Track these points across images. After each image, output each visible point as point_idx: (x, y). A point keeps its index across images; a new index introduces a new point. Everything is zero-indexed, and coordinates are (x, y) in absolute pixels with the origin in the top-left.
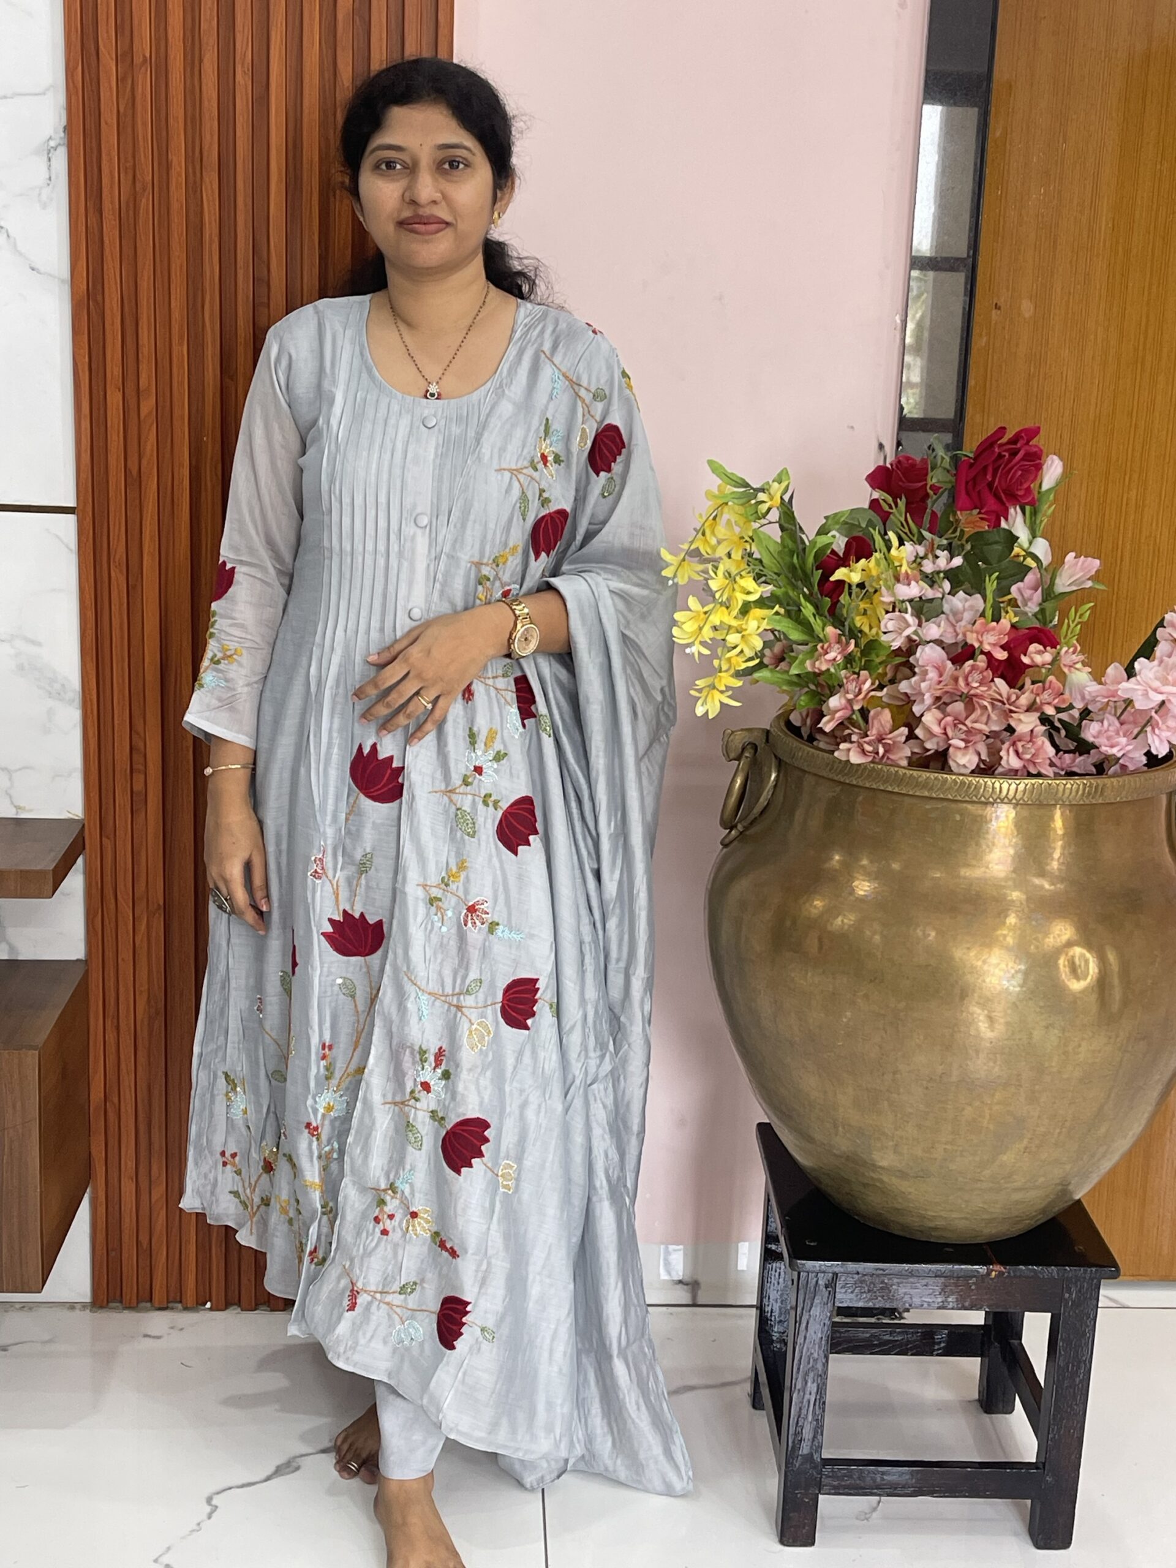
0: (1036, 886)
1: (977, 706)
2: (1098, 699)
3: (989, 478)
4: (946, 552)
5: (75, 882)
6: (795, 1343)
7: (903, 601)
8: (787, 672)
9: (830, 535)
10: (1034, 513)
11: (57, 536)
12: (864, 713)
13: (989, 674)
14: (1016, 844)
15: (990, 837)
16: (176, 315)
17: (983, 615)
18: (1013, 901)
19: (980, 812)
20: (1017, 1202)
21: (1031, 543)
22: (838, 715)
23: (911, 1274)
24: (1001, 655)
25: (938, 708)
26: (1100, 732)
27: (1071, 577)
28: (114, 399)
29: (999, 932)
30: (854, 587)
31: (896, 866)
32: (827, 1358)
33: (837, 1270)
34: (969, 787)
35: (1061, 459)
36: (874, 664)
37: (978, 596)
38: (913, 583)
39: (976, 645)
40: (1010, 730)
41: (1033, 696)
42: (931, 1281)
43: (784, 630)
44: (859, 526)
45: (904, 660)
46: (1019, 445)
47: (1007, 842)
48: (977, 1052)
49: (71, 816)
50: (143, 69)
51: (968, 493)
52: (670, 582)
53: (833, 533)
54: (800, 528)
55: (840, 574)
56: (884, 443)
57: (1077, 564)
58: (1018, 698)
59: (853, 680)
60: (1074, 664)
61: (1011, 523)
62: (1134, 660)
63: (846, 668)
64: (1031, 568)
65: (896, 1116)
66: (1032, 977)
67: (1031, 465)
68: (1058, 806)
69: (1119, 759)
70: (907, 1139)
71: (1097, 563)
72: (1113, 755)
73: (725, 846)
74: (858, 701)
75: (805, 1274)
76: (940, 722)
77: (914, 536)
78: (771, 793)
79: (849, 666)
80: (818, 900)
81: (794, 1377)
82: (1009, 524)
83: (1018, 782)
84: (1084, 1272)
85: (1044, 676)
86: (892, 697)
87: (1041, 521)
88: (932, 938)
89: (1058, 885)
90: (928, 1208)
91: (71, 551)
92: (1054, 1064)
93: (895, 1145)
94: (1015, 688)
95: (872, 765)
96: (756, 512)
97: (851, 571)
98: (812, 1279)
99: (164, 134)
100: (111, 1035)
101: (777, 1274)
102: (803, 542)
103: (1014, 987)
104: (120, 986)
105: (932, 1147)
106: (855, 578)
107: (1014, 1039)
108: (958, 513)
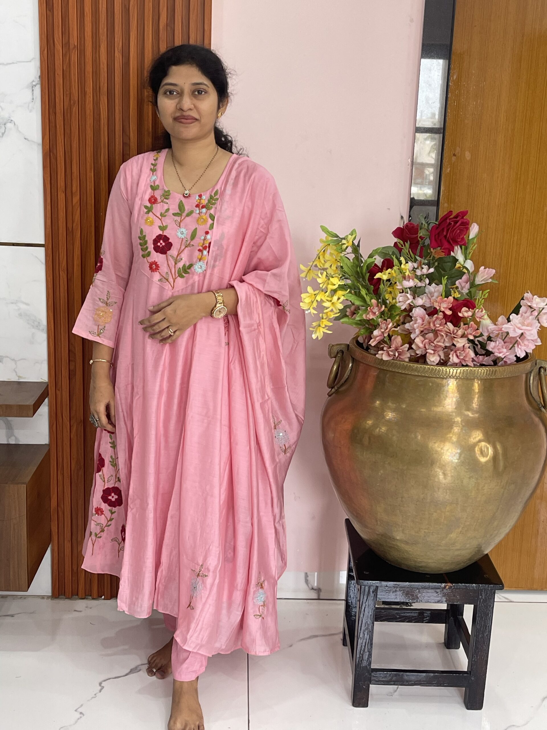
0: (466, 415)
1: (439, 335)
2: (494, 332)
3: (445, 233)
4: (427, 266)
5: (44, 409)
6: (359, 617)
7: (406, 288)
8: (356, 319)
9: (374, 258)
10: (466, 249)
11: (36, 257)
12: (390, 337)
13: (444, 321)
14: (457, 396)
15: (445, 393)
16: (88, 159)
17: (441, 295)
18: (455, 422)
19: (440, 382)
20: (458, 555)
21: (464, 262)
22: (377, 338)
24: (449, 313)
25: (423, 336)
26: (495, 347)
27: (482, 277)
28: (61, 196)
29: (448, 436)
30: (385, 281)
31: (404, 406)
32: (373, 624)
33: (378, 585)
34: (435, 371)
35: (478, 224)
36: (394, 316)
37: (440, 285)
38: (411, 280)
39: (438, 308)
40: (454, 345)
41: (464, 331)
43: (352, 300)
44: (389, 254)
45: (407, 313)
46: (458, 219)
47: (453, 395)
48: (439, 489)
49: (42, 381)
50: (74, 50)
51: (436, 241)
52: (304, 279)
53: (376, 257)
54: (361, 255)
55: (378, 275)
56: (403, 216)
57: (485, 271)
58: (457, 331)
59: (384, 323)
60: (482, 316)
61: (456, 253)
62: (510, 315)
63: (381, 317)
64: (465, 273)
65: (403, 517)
66: (463, 455)
67: (464, 228)
68: (476, 380)
69: (503, 359)
70: (408, 527)
71: (494, 271)
72: (500, 357)
73: (330, 396)
74: (386, 332)
75: (364, 587)
76: (423, 342)
77: (412, 259)
78: (349, 373)
79: (383, 316)
80: (369, 421)
81: (359, 632)
82: (455, 254)
83: (457, 369)
84: (488, 586)
85: (468, 322)
86: (403, 330)
87: (470, 253)
88: (419, 437)
89: (475, 415)
90: (418, 557)
91: (42, 263)
92: (473, 494)
93: (403, 530)
94: (457, 327)
95: (393, 361)
96: (342, 248)
97: (384, 274)
98: (367, 588)
99: (83, 80)
100: (60, 478)
101: (354, 586)
102: (362, 261)
103: (455, 460)
104: (64, 456)
105: (419, 531)
106: (386, 277)
107: (455, 483)
108: (432, 249)
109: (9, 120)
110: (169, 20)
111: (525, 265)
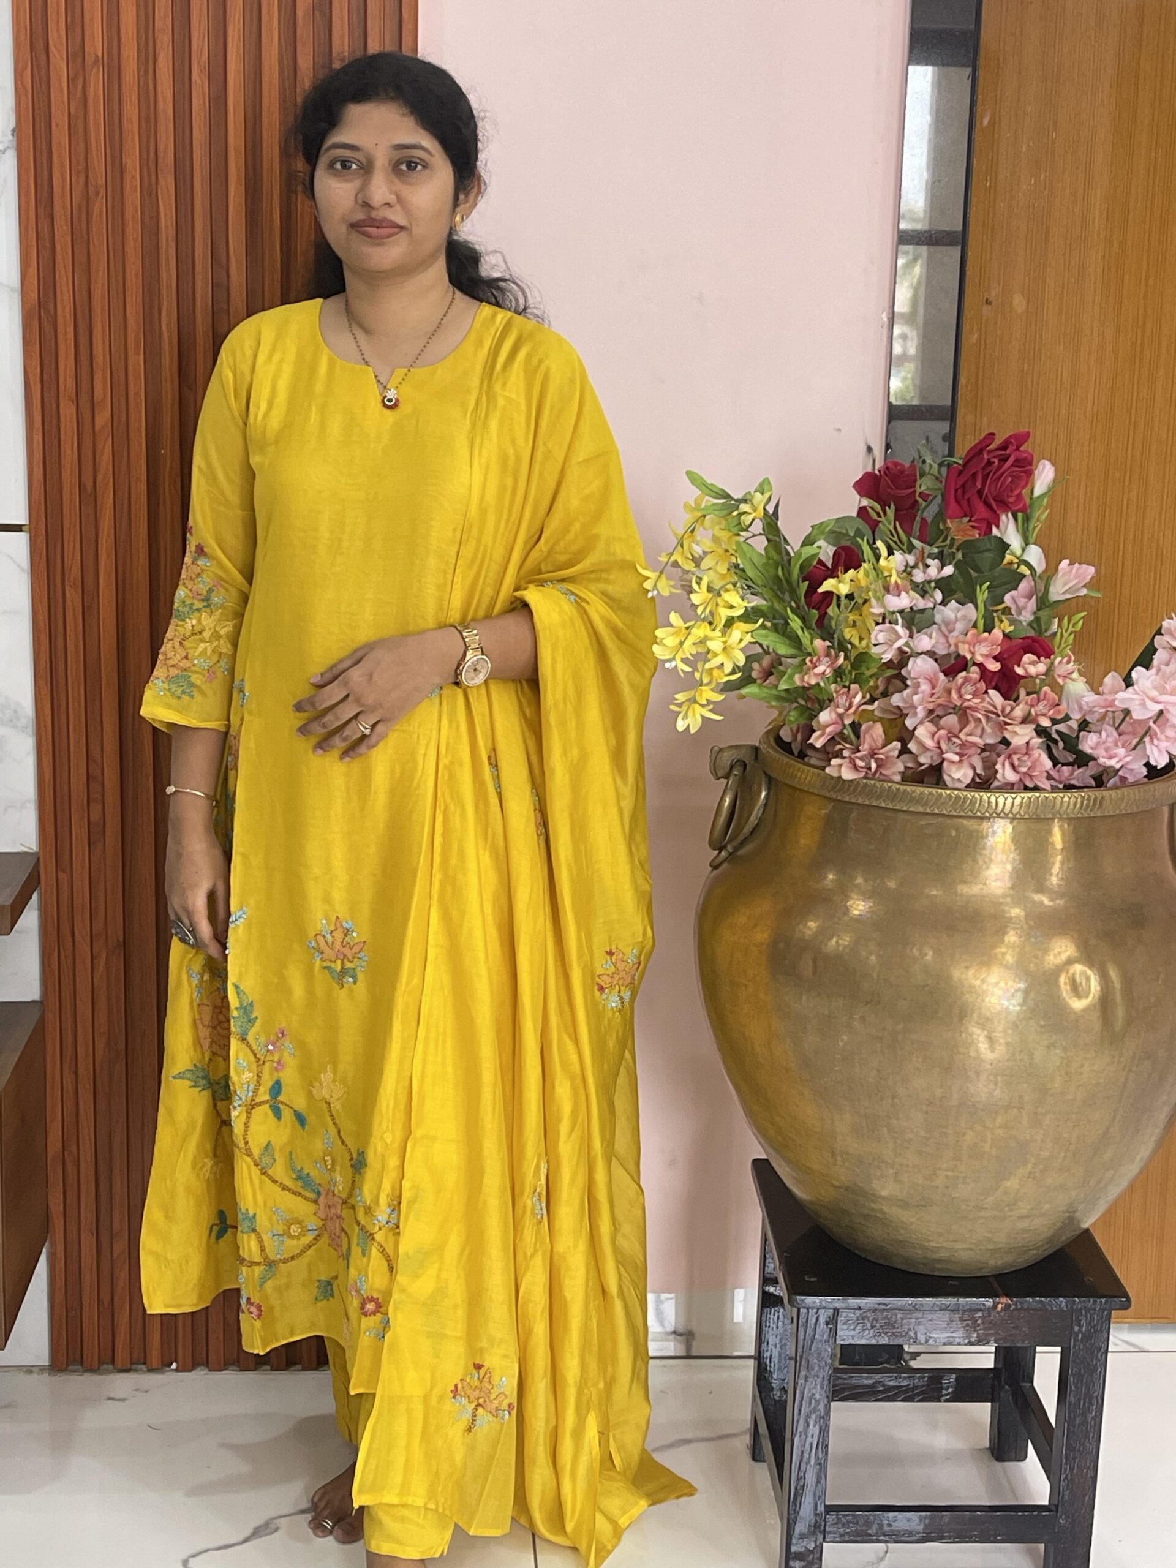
0: (1035, 903)
1: (970, 718)
2: (1095, 709)
3: (979, 485)
4: (936, 560)
5: (30, 919)
6: (796, 1384)
7: (893, 613)
8: (776, 686)
9: (816, 545)
10: (1027, 519)
11: (8, 555)
12: (855, 727)
13: (982, 685)
14: (1014, 860)
15: (987, 852)
16: (131, 323)
17: (975, 626)
18: (1013, 918)
19: (976, 827)
20: (1024, 1231)
21: (1023, 550)
22: (828, 730)
24: (994, 666)
25: (931, 721)
26: (1098, 743)
27: (1065, 584)
28: (68, 411)
29: (998, 950)
30: (843, 599)
31: (892, 884)
32: (829, 1402)
33: (837, 1305)
34: (964, 801)
35: (1053, 464)
36: (864, 677)
37: (971, 605)
38: (904, 593)
39: (969, 657)
40: (1005, 742)
41: (1028, 707)
42: (940, 1314)
43: (771, 643)
44: (846, 535)
45: (895, 672)
46: (1008, 451)
47: (1005, 858)
48: (978, 1074)
49: (25, 850)
50: (95, 70)
51: (957, 502)
53: (820, 543)
54: (785, 540)
55: (828, 585)
56: (872, 446)
57: (1071, 571)
58: (1012, 709)
59: (843, 694)
60: (1069, 674)
61: (1003, 531)
62: (1132, 669)
63: (836, 682)
64: (1024, 576)
65: (896, 1142)
66: (1032, 995)
67: (1021, 472)
68: (1056, 820)
69: (1118, 771)
70: (908, 1166)
71: (1091, 570)
72: (1112, 767)
73: (715, 868)
74: (848, 715)
75: (805, 1311)
76: (933, 735)
77: (903, 544)
78: (761, 811)
79: (839, 679)
80: (811, 921)
81: (795, 1419)
82: (1000, 532)
83: (1014, 796)
84: (1095, 1302)
85: (1038, 687)
86: (884, 711)
87: (1034, 528)
88: (929, 957)
89: (1058, 902)
90: (930, 1238)
91: (23, 570)
92: (1056, 1085)
93: (896, 1173)
94: (1009, 700)
95: (865, 781)
96: (740, 524)
97: (840, 582)
98: (812, 1316)
99: (117, 136)
100: (69, 1080)
101: (776, 1318)
102: (788, 553)
103: (1014, 1006)
104: (79, 1027)
105: (934, 1175)
106: (844, 589)
107: (1015, 1060)
108: (948, 521)
111: (1157, 555)
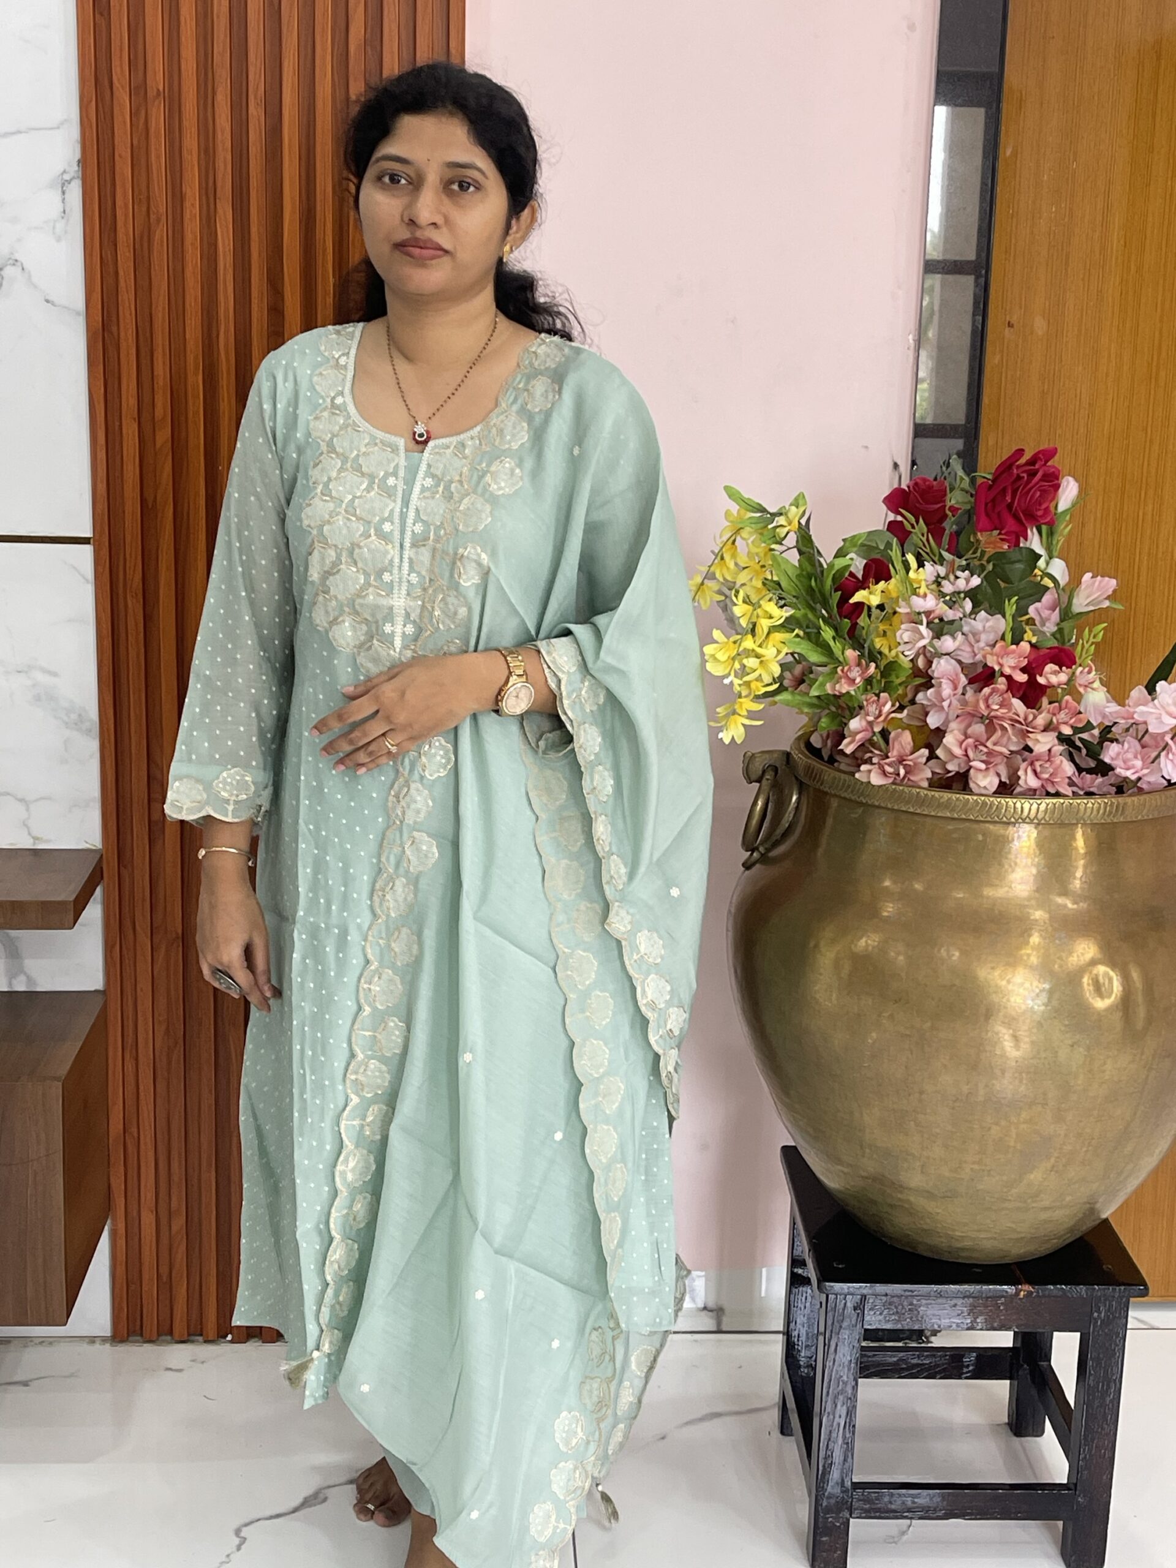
0: (1059, 905)
1: (997, 727)
2: (1118, 720)
3: (1009, 499)
4: (965, 572)
5: (94, 912)
6: (824, 1367)
7: (919, 613)
8: (807, 694)
9: (848, 557)
10: (1051, 533)
11: (74, 567)
12: (885, 734)
13: (1009, 696)
14: (1038, 863)
15: (1012, 856)
16: (191, 345)
17: (1003, 638)
18: (1036, 920)
19: (1002, 832)
20: (1045, 1222)
21: (1048, 563)
22: (858, 737)
23: (940, 1295)
24: (1022, 678)
26: (1118, 754)
27: (1088, 597)
28: (130, 430)
29: (1023, 952)
30: (873, 610)
31: (918, 886)
32: (856, 1381)
33: (865, 1292)
34: (991, 807)
35: (1076, 480)
36: (894, 684)
37: (999, 616)
39: (997, 668)
40: (1028, 749)
41: (1050, 716)
42: (959, 1302)
43: (803, 652)
44: (877, 548)
45: (924, 680)
46: (1037, 466)
47: (1029, 861)
48: (1003, 1072)
49: (89, 846)
50: (156, 103)
51: (987, 515)
53: (852, 555)
54: (818, 552)
55: (859, 596)
56: (899, 463)
57: (1094, 583)
58: (1035, 717)
59: (873, 702)
60: (1090, 683)
61: (1030, 541)
62: (1155, 681)
63: (867, 690)
64: (1047, 588)
65: (922, 1136)
66: (1056, 995)
67: (1050, 486)
68: (1080, 826)
69: (1136, 782)
70: (934, 1159)
71: (1114, 582)
72: (1129, 778)
73: (748, 868)
74: (877, 723)
75: (833, 1296)
76: (961, 743)
77: (935, 556)
78: (792, 814)
79: (869, 687)
81: (824, 1400)
82: (1027, 543)
83: (1038, 801)
84: (1114, 1290)
85: (1060, 696)
86: (914, 718)
87: (1058, 541)
88: (956, 958)
89: (1081, 904)
90: (955, 1228)
91: (87, 581)
92: (1080, 1082)
93: (923, 1166)
94: (1032, 708)
95: (894, 787)
96: (774, 536)
97: (870, 593)
98: (841, 1301)
99: (178, 168)
100: (130, 1066)
101: (804, 1299)
102: (821, 565)
103: (1039, 1006)
104: (139, 1016)
105: (959, 1167)
106: (875, 600)
107: (1040, 1059)
108: (979, 534)
109: (10, 259)
110: (369, 30)
